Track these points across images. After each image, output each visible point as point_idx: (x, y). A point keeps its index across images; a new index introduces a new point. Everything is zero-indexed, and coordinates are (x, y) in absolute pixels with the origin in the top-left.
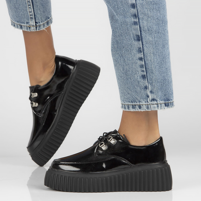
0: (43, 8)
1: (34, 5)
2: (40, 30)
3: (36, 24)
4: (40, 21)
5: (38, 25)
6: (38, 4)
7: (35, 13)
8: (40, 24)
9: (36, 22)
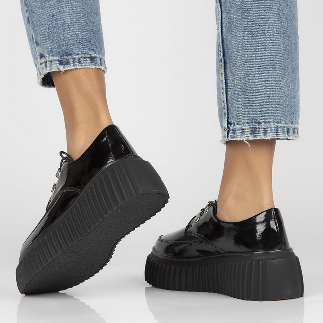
0: (245, 98)
1: (229, 90)
2: (234, 139)
3: (229, 126)
4: (235, 122)
5: (231, 127)
6: (235, 89)
7: (229, 105)
8: (234, 127)
9: (228, 123)
